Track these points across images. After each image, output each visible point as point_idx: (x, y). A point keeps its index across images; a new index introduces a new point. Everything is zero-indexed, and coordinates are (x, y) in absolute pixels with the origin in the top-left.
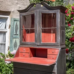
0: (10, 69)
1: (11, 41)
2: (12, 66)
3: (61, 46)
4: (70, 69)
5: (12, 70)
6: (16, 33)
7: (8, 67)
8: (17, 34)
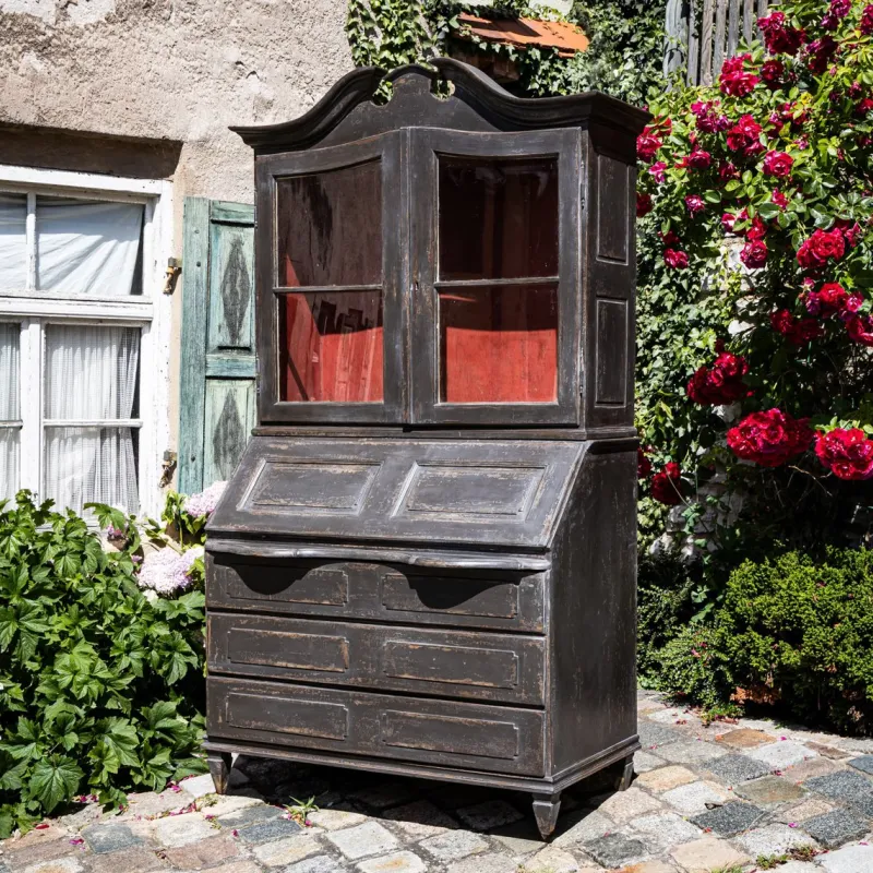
0: (179, 636)
1: (189, 405)
2: (199, 616)
3: (598, 430)
5: (198, 648)
6: (235, 335)
7: (160, 617)
8: (244, 341)
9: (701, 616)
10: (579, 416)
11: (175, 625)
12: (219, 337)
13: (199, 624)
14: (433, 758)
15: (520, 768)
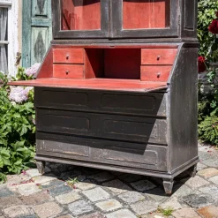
0: (24, 118)
1: (25, 36)
2: (31, 110)
4: (208, 118)
5: (31, 123)
6: (41, 11)
7: (17, 111)
8: (45, 13)
9: (214, 112)
10: (178, 33)
11: (23, 114)
12: (35, 11)
13: (31, 114)
14: (123, 164)
15: (158, 168)
